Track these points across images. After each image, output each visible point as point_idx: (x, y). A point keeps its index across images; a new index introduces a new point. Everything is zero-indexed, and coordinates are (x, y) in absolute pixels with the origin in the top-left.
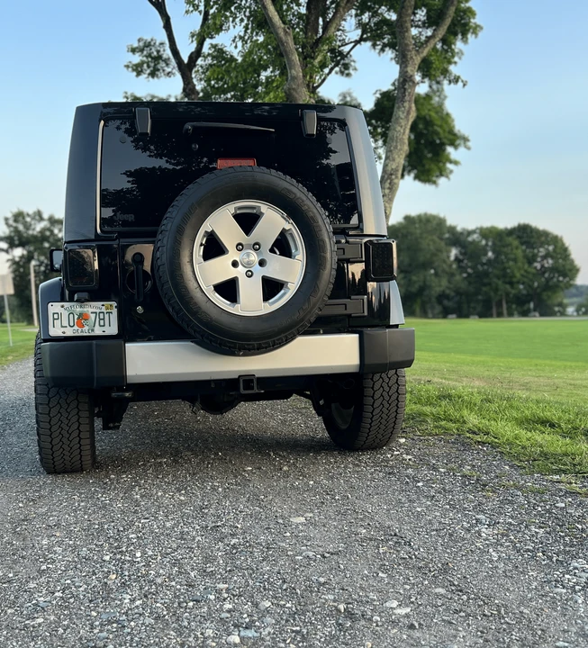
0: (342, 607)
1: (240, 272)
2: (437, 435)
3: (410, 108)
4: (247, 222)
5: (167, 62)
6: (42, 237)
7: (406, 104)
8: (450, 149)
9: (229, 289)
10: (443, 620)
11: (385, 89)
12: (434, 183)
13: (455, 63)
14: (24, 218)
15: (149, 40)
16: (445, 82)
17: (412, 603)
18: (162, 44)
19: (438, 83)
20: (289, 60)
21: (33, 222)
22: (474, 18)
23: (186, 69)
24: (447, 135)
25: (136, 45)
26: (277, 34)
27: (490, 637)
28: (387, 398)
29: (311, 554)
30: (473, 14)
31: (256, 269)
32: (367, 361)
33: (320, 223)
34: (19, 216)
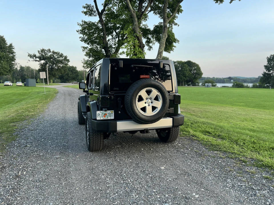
0: (184, 196)
1: (147, 105)
2: (184, 136)
3: (166, 34)
4: (149, 92)
5: (95, 12)
6: (50, 57)
7: (165, 34)
8: (174, 43)
9: (144, 109)
10: (207, 199)
11: (156, 25)
12: (169, 52)
13: (175, 19)
14: (44, 51)
15: (89, 5)
16: (173, 25)
17: (198, 193)
18: (93, 6)
19: (171, 25)
20: (134, 20)
21: (47, 53)
22: (181, 8)
23: (100, 14)
24: (173, 39)
25: (85, 6)
26: (131, 12)
27: (217, 203)
28: (176, 131)
29: (170, 179)
30: (181, 7)
31: (150, 104)
32: (174, 125)
33: (166, 93)
34: (43, 51)
